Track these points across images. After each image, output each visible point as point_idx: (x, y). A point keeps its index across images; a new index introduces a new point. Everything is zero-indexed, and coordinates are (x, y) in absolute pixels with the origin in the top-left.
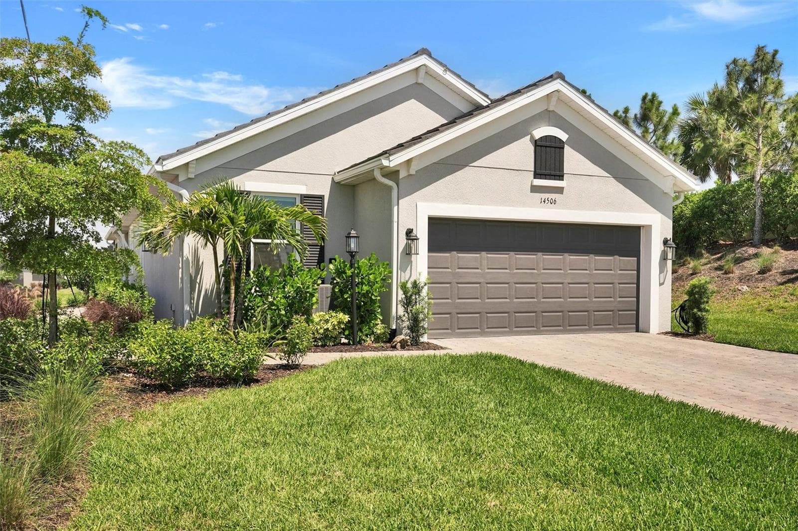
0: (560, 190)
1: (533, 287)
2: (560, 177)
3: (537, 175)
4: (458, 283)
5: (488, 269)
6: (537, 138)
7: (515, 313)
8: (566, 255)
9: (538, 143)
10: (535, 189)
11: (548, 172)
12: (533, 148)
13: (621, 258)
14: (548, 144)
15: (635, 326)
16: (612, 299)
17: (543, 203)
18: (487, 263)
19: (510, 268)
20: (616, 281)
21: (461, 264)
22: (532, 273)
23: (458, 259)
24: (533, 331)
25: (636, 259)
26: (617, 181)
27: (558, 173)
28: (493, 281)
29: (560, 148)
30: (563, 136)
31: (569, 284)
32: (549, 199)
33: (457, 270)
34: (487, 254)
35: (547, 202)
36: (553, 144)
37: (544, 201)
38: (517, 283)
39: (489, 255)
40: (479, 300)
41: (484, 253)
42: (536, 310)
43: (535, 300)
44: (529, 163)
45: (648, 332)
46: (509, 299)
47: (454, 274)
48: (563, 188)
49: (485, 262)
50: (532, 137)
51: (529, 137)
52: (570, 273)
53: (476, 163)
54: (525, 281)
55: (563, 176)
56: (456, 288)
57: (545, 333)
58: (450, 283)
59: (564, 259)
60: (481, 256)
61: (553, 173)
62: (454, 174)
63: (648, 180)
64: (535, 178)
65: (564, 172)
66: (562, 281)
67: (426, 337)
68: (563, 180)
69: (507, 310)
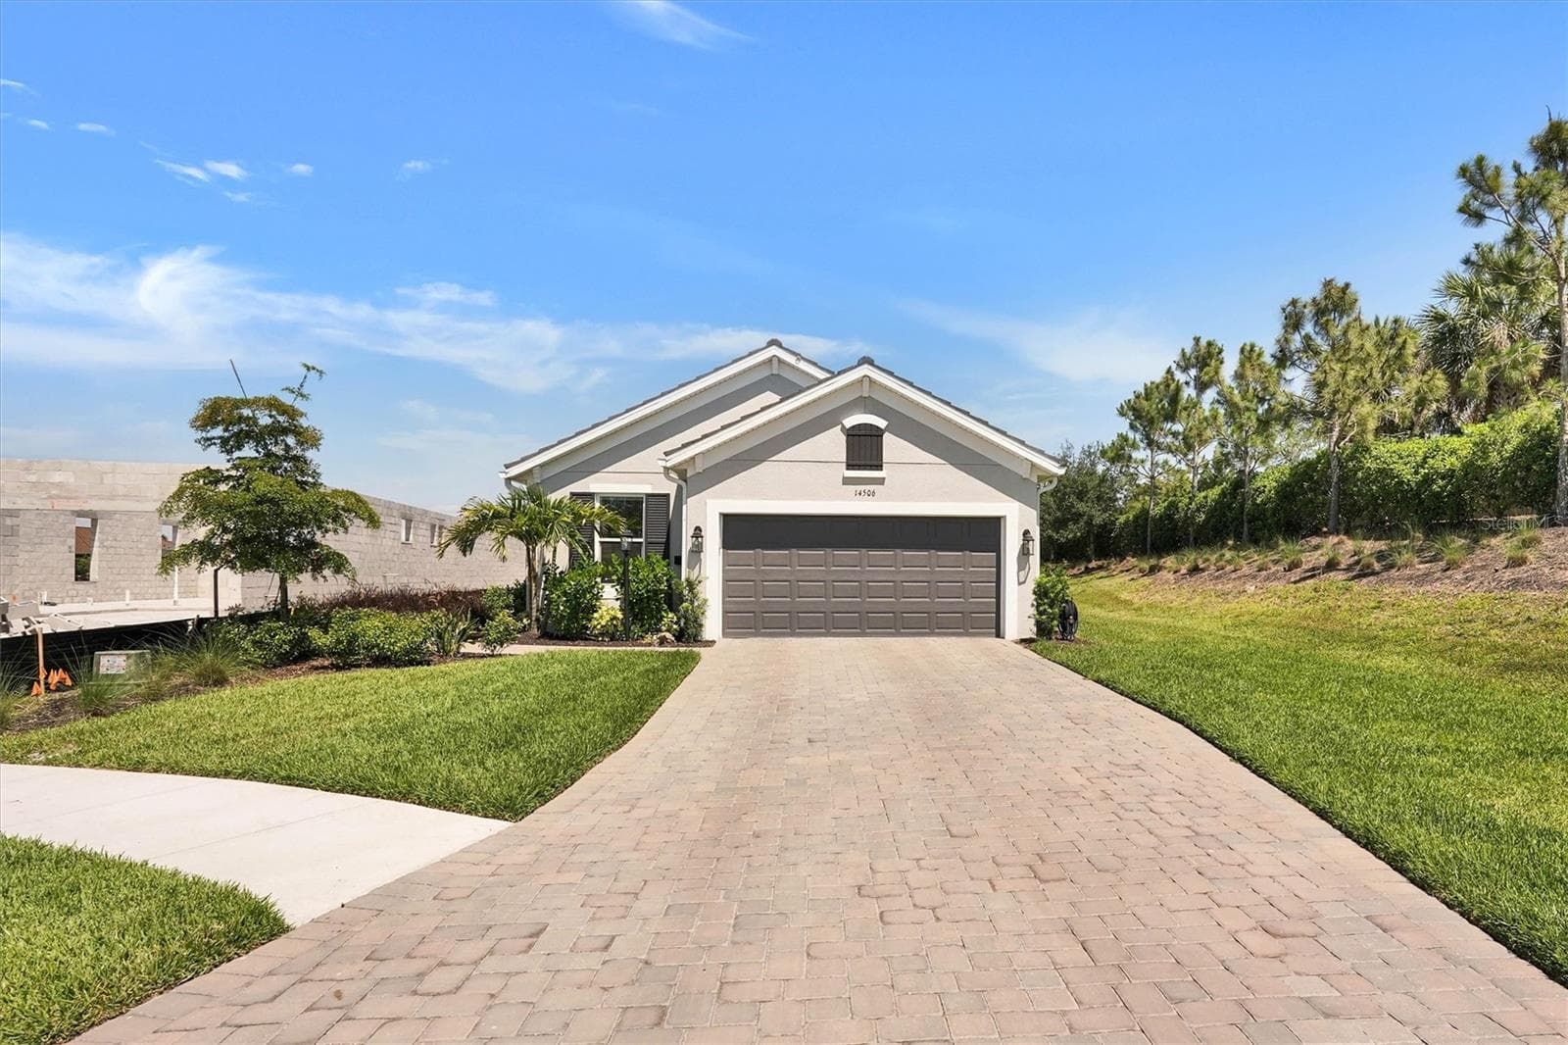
0: (881, 481)
2: (879, 467)
3: (850, 467)
4: (762, 581)
5: (799, 566)
6: (847, 427)
7: (833, 612)
9: (851, 433)
10: (847, 481)
11: (863, 463)
12: (845, 438)
13: (972, 553)
14: (863, 432)
15: (994, 630)
16: (962, 600)
17: (858, 495)
18: (799, 561)
19: (825, 565)
20: (967, 580)
21: (768, 561)
22: (853, 570)
23: (763, 556)
24: (858, 633)
25: (995, 553)
26: (956, 468)
27: (875, 463)
28: (803, 578)
29: (877, 436)
30: (882, 423)
31: (902, 582)
32: (866, 491)
33: (762, 567)
34: (797, 550)
35: (863, 494)
36: (868, 433)
37: (860, 494)
38: (834, 581)
39: (801, 553)
40: (789, 599)
41: (794, 551)
42: (858, 610)
43: (859, 599)
44: (841, 454)
45: (1003, 638)
46: (826, 597)
47: (759, 572)
48: (884, 479)
49: (796, 560)
50: (843, 426)
51: (840, 427)
52: (904, 570)
53: (776, 456)
54: (845, 579)
55: (882, 466)
56: (761, 586)
57: (871, 635)
58: (753, 581)
59: (896, 555)
60: (791, 553)
61: (868, 463)
62: (751, 469)
63: (1001, 464)
64: (847, 469)
65: (884, 461)
66: (893, 579)
67: (721, 636)
68: (882, 470)
69: (823, 610)
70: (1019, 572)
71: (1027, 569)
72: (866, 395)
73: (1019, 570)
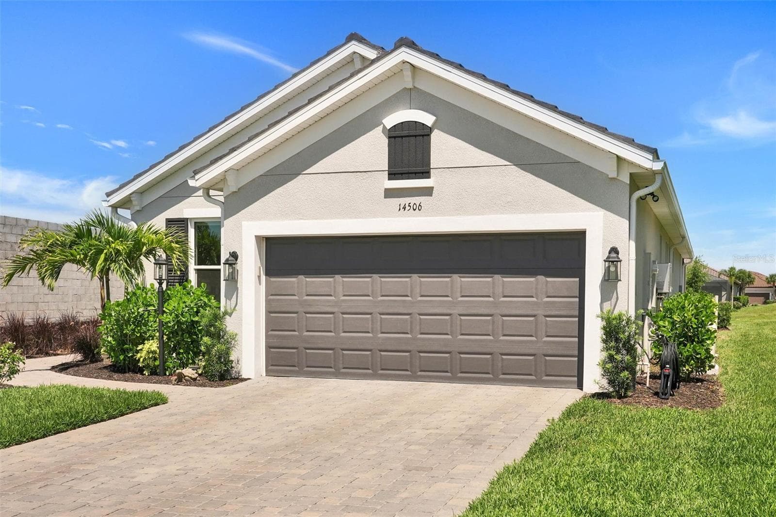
0: (428, 192)
1: (406, 320)
2: (425, 174)
3: (392, 176)
4: (306, 313)
5: (344, 296)
6: (388, 127)
7: (381, 351)
8: (456, 277)
9: (394, 134)
10: (390, 193)
11: (405, 170)
12: (387, 141)
13: (549, 279)
14: (405, 133)
15: (576, 379)
16: (534, 339)
17: (402, 210)
18: (343, 289)
19: (373, 294)
20: (540, 312)
21: (311, 290)
22: (404, 301)
23: (306, 284)
24: (407, 375)
25: (578, 279)
26: (522, 169)
27: (422, 170)
28: (349, 311)
29: (424, 136)
30: (428, 119)
31: (461, 315)
32: (411, 205)
33: (306, 298)
34: (342, 277)
35: (408, 208)
36: (413, 133)
37: (404, 208)
38: (383, 314)
39: (345, 279)
40: (333, 334)
41: (338, 277)
42: (409, 348)
43: (409, 336)
44: (382, 161)
45: (582, 390)
46: (372, 332)
47: (302, 303)
48: (432, 188)
49: (340, 289)
50: (384, 127)
51: (380, 128)
52: (462, 301)
53: (311, 168)
54: (396, 311)
55: (429, 172)
56: (305, 319)
57: (423, 379)
58: (296, 313)
60: (335, 280)
61: (414, 170)
62: (285, 186)
63: (579, 162)
64: (389, 179)
65: (431, 167)
66: (449, 312)
67: (264, 374)
68: (429, 177)
69: (369, 347)
70: (602, 303)
71: (614, 300)
72: (410, 86)
73: (603, 301)
